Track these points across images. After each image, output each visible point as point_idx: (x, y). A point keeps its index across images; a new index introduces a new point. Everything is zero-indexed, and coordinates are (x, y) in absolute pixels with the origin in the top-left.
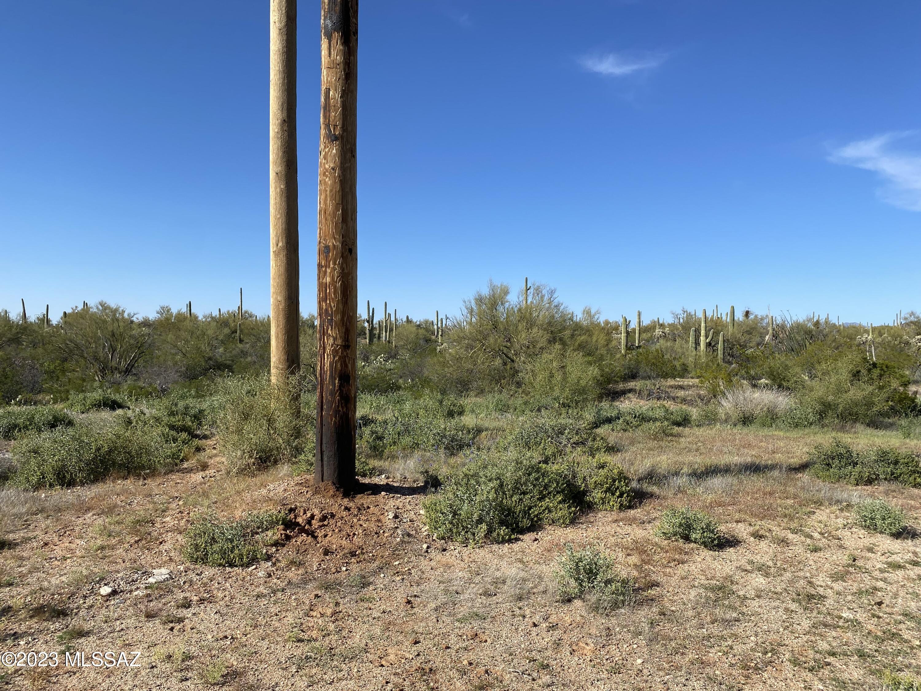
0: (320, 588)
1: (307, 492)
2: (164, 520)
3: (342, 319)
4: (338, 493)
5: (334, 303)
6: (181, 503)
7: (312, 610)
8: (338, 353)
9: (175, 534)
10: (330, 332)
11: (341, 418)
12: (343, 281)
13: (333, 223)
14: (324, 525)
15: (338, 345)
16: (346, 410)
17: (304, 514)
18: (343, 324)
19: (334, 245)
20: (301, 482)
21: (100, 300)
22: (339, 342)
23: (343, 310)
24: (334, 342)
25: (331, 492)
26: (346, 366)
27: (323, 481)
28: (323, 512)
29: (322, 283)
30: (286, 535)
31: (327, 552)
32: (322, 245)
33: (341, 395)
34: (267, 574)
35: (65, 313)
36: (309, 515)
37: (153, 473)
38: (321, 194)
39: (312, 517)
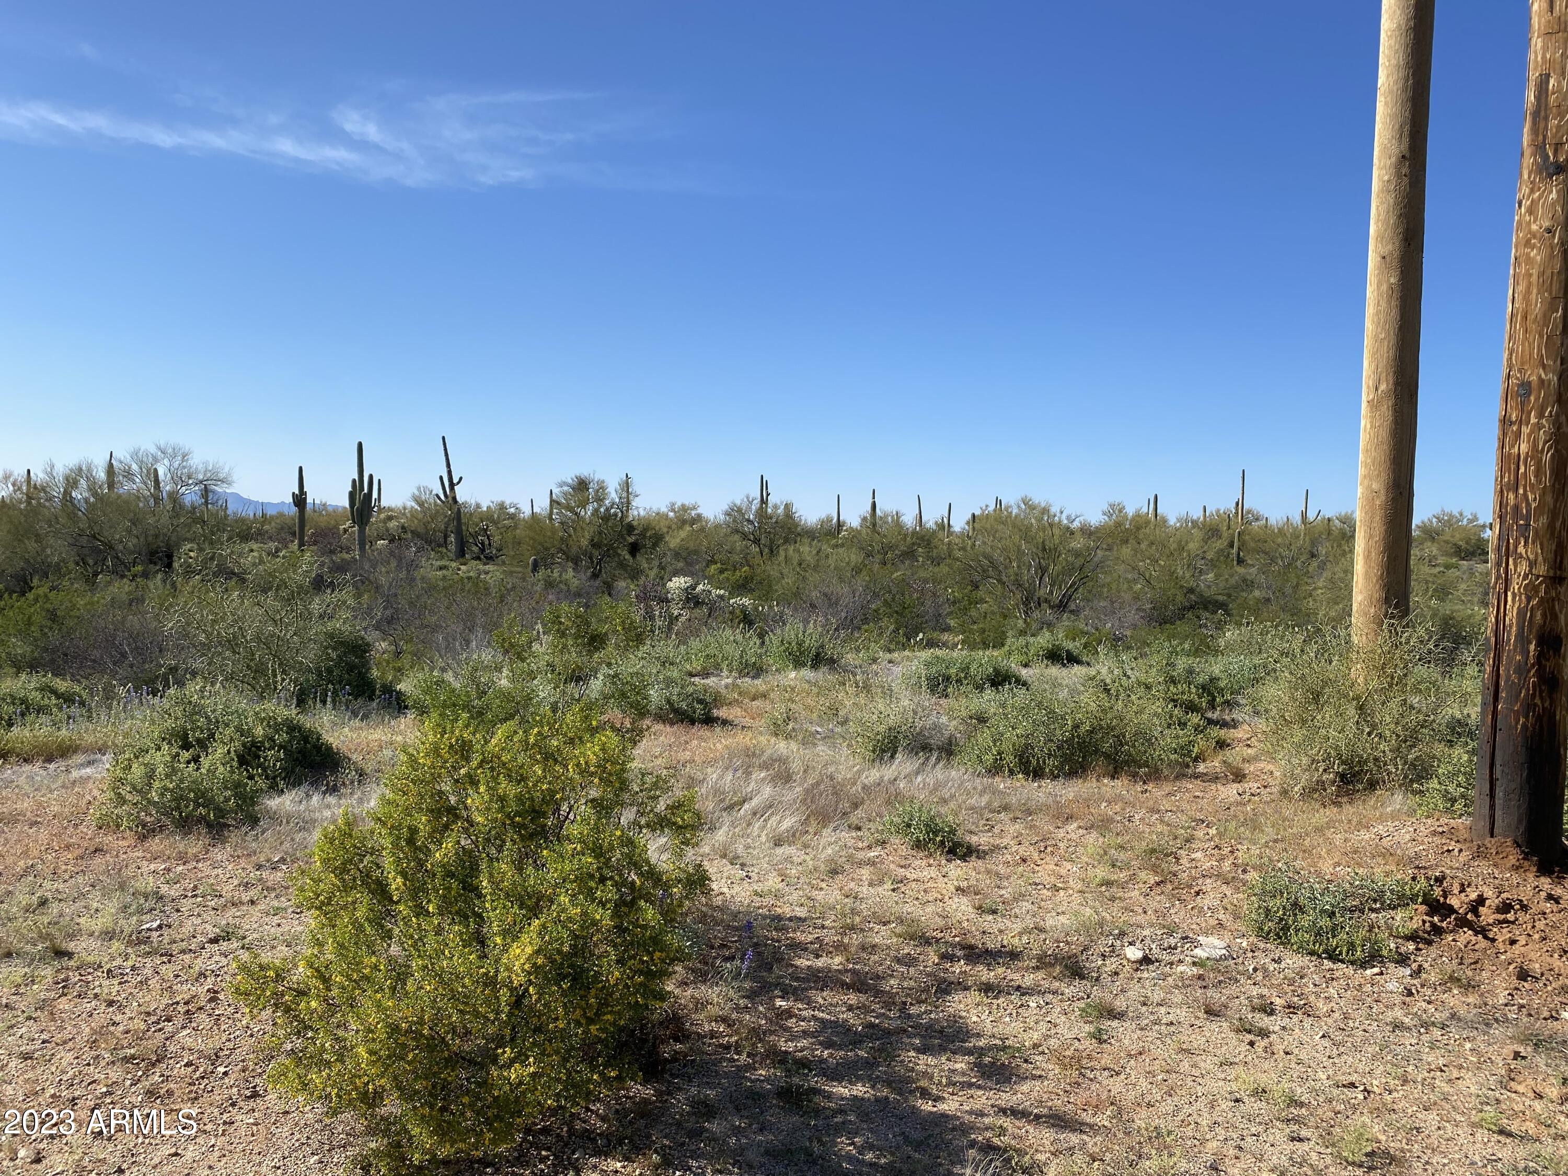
0: (1524, 1041)
1: (1461, 851)
2: (1193, 856)
3: (1551, 526)
4: (1526, 864)
5: (1533, 492)
6: (1213, 831)
7: (1513, 1080)
8: (1537, 592)
9: (1219, 883)
10: (1521, 549)
11: (1539, 718)
12: (1556, 450)
13: (1541, 336)
14: (1506, 921)
15: (1538, 577)
16: (1551, 705)
17: (1460, 892)
18: (1552, 534)
19: (1542, 381)
20: (1440, 829)
21: (1023, 496)
22: (1542, 569)
23: (1555, 506)
24: (1530, 571)
25: (1512, 860)
26: (1555, 617)
27: (1492, 836)
28: (1504, 896)
29: (1510, 454)
30: (1433, 925)
31: (1523, 975)
32: (1513, 381)
33: (1540, 674)
34: (1405, 988)
35: (974, 515)
36: (1473, 896)
37: (1155, 775)
38: (1516, 283)
39: (1481, 900)
